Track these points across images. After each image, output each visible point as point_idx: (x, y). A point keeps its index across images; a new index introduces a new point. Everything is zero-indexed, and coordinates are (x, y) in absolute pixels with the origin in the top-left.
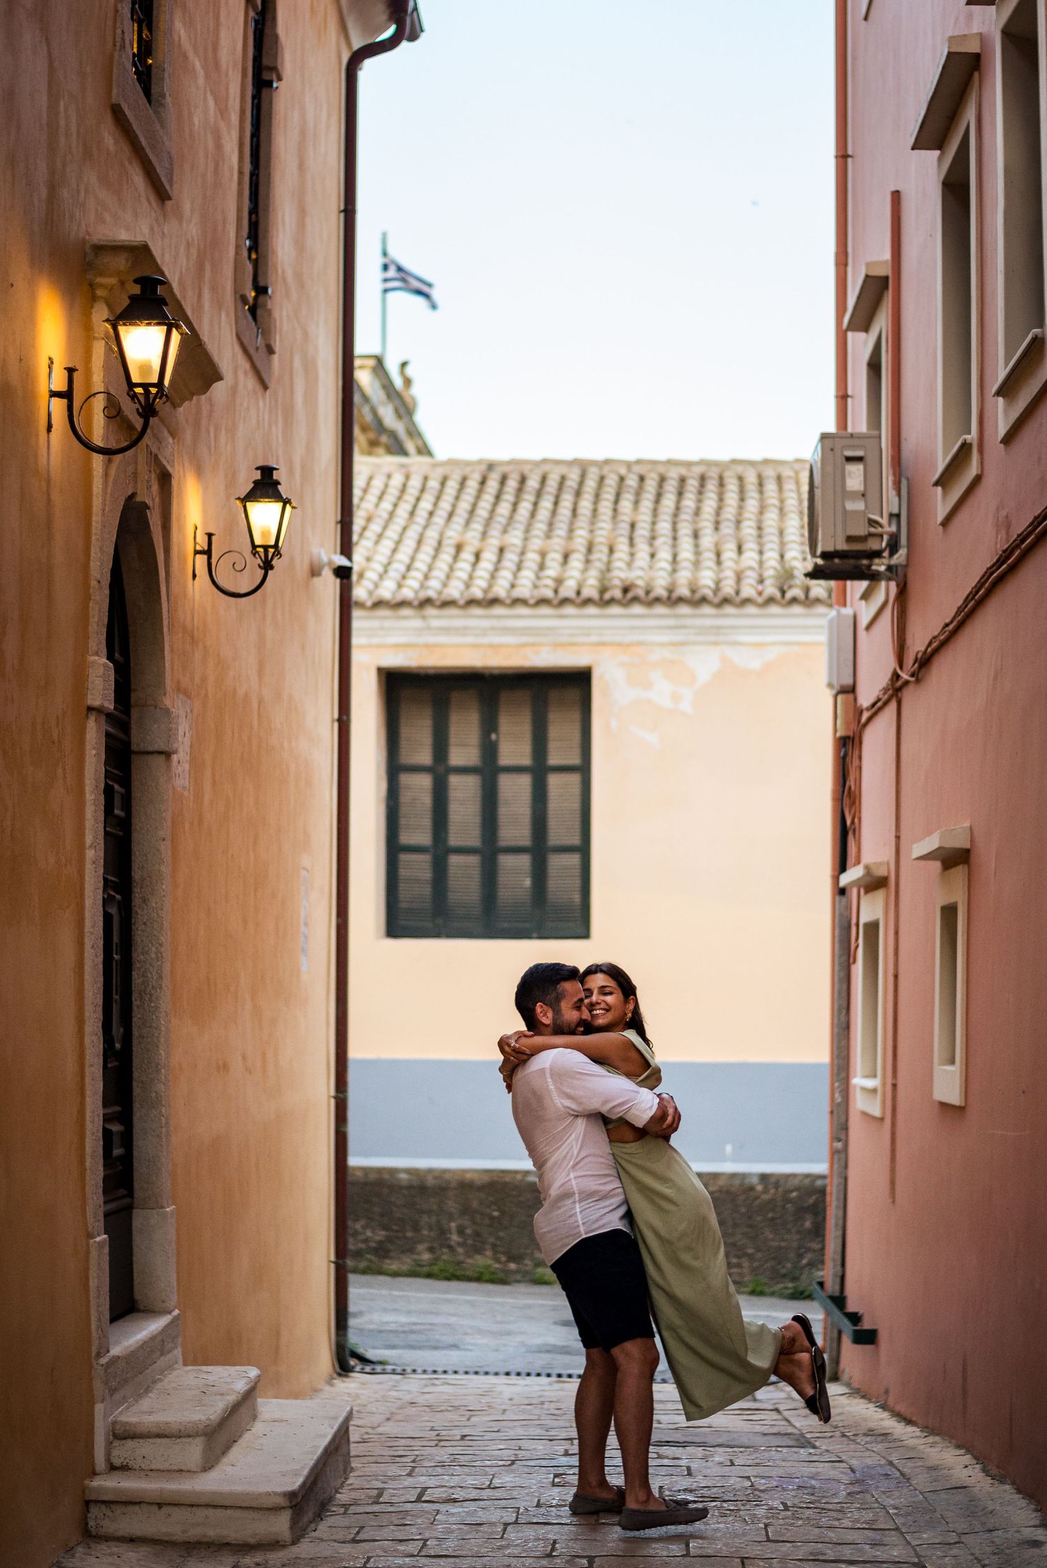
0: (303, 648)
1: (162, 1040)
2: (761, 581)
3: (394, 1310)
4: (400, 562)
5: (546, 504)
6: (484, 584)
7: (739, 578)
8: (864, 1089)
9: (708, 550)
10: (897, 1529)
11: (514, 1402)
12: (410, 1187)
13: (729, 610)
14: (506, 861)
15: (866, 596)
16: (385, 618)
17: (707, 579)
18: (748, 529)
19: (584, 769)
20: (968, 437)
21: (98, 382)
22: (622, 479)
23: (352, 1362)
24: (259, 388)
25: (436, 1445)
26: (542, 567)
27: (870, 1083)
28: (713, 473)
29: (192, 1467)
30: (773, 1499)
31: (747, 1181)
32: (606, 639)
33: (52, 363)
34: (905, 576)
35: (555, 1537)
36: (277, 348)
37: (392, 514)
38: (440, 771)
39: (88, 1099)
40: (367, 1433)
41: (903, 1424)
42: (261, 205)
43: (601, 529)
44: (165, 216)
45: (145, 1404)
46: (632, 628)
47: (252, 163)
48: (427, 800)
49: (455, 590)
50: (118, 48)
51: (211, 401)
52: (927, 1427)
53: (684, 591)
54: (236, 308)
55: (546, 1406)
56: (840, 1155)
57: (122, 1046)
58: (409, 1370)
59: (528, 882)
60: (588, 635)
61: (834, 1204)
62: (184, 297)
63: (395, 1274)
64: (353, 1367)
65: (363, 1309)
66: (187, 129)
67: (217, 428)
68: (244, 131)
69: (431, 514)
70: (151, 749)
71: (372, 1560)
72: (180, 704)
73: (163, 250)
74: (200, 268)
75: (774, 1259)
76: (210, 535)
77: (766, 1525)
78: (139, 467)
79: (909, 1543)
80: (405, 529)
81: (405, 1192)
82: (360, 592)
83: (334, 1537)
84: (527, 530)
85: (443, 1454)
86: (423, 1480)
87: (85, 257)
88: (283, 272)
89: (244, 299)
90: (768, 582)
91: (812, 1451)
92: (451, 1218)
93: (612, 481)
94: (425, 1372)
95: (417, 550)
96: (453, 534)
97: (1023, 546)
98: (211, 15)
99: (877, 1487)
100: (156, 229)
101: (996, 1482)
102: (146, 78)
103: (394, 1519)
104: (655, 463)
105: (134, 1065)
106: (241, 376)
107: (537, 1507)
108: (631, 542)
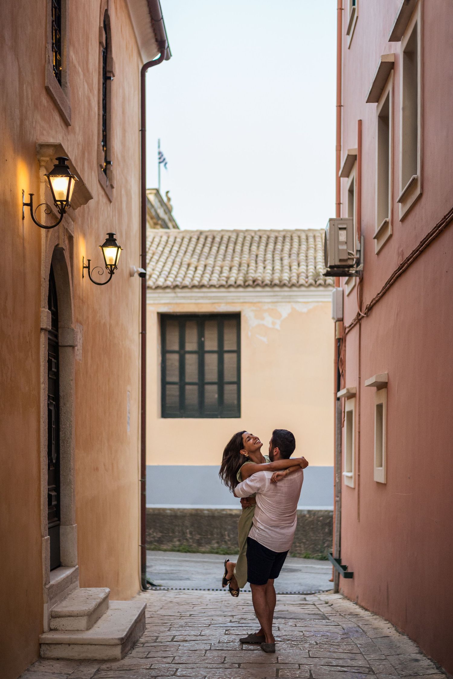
1: (72, 459)
2: (307, 277)
3: (165, 565)
4: (166, 271)
5: (223, 247)
6: (198, 279)
7: (298, 276)
8: (347, 477)
9: (287, 265)
10: (361, 653)
11: (211, 601)
12: (171, 516)
13: (294, 289)
14: (208, 388)
15: (347, 283)
16: (160, 293)
17: (286, 277)
18: (302, 257)
19: (238, 352)
20: (387, 219)
21: (43, 200)
22: (253, 237)
23: (148, 586)
24: (108, 202)
25: (180, 619)
26: (221, 272)
27: (350, 474)
28: (288, 235)
29: (82, 628)
30: (311, 640)
31: (303, 513)
32: (246, 300)
33: (24, 192)
34: (363, 274)
35: (225, 656)
36: (115, 186)
37: (162, 252)
38: (182, 353)
39: (42, 482)
40: (153, 614)
41: (364, 610)
42: (107, 128)
43: (245, 257)
44: (68, 133)
45: (64, 603)
46: (257, 296)
47: (103, 111)
48: (177, 364)
49: (187, 282)
50: (47, 63)
51: (88, 207)
52: (374, 612)
53: (277, 282)
54: (98, 170)
55: (223, 603)
56: (338, 503)
57: (56, 461)
58: (170, 588)
59: (216, 396)
60: (239, 299)
61: (336, 522)
62: (77, 166)
63: (165, 551)
64: (148, 588)
65: (152, 564)
66: (76, 96)
67: (91, 218)
68: (100, 97)
69: (178, 252)
70: (66, 345)
71: (153, 665)
72: (78, 328)
73: (68, 146)
74: (83, 154)
75: (313, 544)
76: (89, 261)
77: (309, 651)
78: (60, 234)
79: (366, 659)
80: (167, 258)
81: (169, 518)
82: (150, 283)
83: (139, 656)
84: (216, 258)
85: (182, 622)
86: (174, 633)
87: (36, 149)
88: (117, 155)
89: (101, 166)
90: (310, 278)
91: (327, 621)
92: (187, 528)
93: (248, 238)
94: (176, 589)
95: (172, 266)
96: (186, 259)
97: (408, 262)
98: (85, 49)
99: (353, 636)
100: (65, 138)
101: (401, 635)
102: (59, 76)
103: (162, 648)
104: (265, 231)
105: (61, 469)
106: (101, 197)
107: (218, 643)
108: (256, 262)
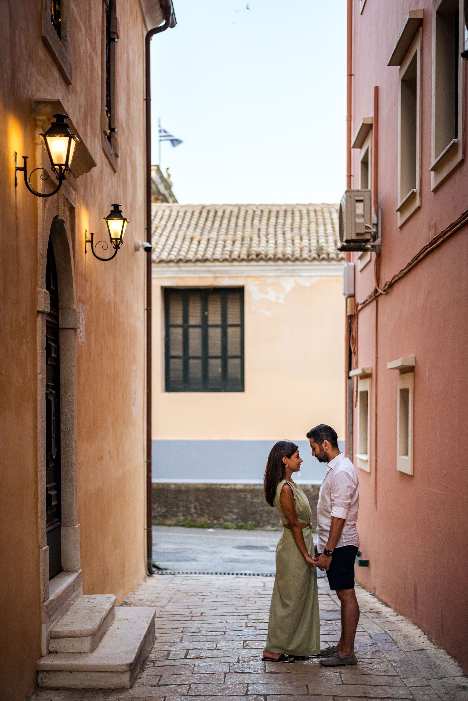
0: (132, 280)
1: (74, 453)
2: (310, 251)
3: (170, 542)
4: (169, 244)
5: (225, 221)
6: (201, 253)
7: (301, 250)
8: (361, 460)
9: (289, 239)
10: (398, 676)
11: (221, 590)
12: (175, 491)
13: (298, 263)
14: (212, 362)
15: (361, 258)
16: (163, 267)
17: (289, 251)
18: (304, 231)
19: (241, 326)
20: (415, 190)
21: (39, 164)
22: (254, 212)
23: (154, 569)
24: (112, 172)
25: (191, 620)
26: (224, 246)
27: (364, 457)
28: (290, 209)
29: (86, 651)
32: (250, 274)
33: (16, 154)
34: (380, 250)
35: (248, 682)
36: (120, 155)
37: (165, 226)
38: (186, 326)
41: (384, 606)
42: (111, 93)
43: (247, 231)
44: (69, 92)
45: (65, 619)
46: (261, 270)
47: (107, 74)
48: (180, 338)
49: (191, 256)
50: (44, 9)
51: (91, 176)
52: (396, 610)
53: (280, 256)
54: (102, 137)
57: (56, 457)
58: (177, 572)
59: (220, 370)
60: (243, 273)
62: (79, 129)
63: (170, 525)
64: (154, 572)
65: (157, 542)
66: (78, 53)
67: (95, 189)
68: (103, 59)
69: (181, 226)
70: (68, 327)
71: (167, 698)
72: (80, 307)
73: (68, 107)
74: (86, 117)
76: (92, 234)
78: (59, 203)
79: (406, 685)
80: (171, 231)
81: (173, 493)
82: (154, 257)
84: (218, 232)
85: (194, 626)
86: (187, 645)
87: (31, 106)
88: (121, 123)
89: (105, 133)
90: (313, 252)
92: (191, 503)
93: (250, 213)
94: (183, 573)
95: (176, 240)
96: (190, 233)
97: (445, 236)
98: (87, 3)
99: (384, 648)
100: (65, 97)
101: (436, 647)
102: (58, 27)
103: (175, 670)
104: (267, 205)
105: (61, 464)
106: (104, 166)
107: (238, 662)
108: (259, 236)
